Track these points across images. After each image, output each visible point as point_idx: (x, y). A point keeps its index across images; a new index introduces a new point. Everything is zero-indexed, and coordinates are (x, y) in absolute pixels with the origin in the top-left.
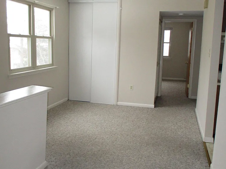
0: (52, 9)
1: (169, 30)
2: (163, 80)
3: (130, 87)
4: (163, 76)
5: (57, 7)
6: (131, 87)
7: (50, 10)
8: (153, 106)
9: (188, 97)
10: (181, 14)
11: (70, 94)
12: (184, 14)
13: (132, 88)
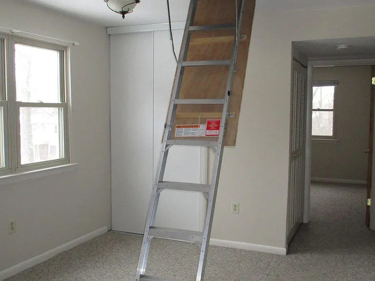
0: (66, 48)
1: (331, 85)
2: (314, 182)
3: (232, 208)
4: (312, 175)
5: (77, 44)
6: (235, 206)
7: (62, 51)
8: (283, 250)
9: (368, 226)
10: (343, 47)
11: (113, 219)
12: (349, 46)
13: (237, 208)
